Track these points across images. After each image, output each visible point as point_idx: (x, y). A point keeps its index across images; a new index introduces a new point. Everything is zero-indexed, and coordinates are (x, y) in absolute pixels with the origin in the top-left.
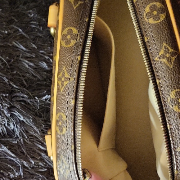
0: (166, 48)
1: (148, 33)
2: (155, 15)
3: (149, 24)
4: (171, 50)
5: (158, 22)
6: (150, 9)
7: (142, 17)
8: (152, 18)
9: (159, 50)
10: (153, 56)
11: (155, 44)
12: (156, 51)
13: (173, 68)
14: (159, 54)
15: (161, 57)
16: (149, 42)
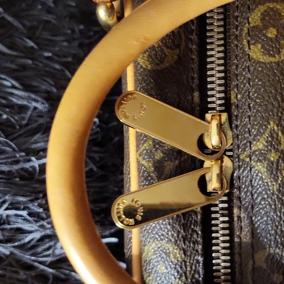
0: (275, 135)
1: (242, 83)
2: (271, 39)
3: (250, 59)
5: (272, 59)
6: (262, 20)
7: (237, 33)
8: (260, 46)
9: (255, 136)
10: (239, 147)
11: (249, 117)
12: (247, 135)
13: (279, 191)
14: (254, 148)
15: (256, 155)
16: (237, 106)
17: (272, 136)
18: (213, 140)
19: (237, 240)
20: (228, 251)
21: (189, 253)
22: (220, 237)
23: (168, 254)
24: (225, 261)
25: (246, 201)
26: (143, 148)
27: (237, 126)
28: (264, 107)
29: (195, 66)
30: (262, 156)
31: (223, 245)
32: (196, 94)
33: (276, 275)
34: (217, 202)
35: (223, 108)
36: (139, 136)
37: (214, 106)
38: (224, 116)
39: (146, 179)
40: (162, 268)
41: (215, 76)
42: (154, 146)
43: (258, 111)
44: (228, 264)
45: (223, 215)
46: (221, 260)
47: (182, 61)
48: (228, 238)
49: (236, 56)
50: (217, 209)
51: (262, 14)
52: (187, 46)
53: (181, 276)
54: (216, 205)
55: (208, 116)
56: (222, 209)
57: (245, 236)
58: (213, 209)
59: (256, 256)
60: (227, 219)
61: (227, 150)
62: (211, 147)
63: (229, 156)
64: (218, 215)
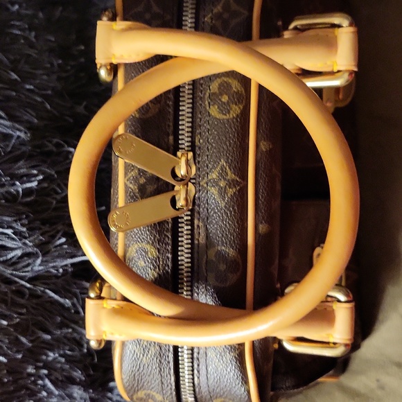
0: (224, 169)
1: (204, 131)
2: (224, 103)
3: (209, 115)
4: (231, 175)
5: (225, 117)
6: (219, 88)
7: (202, 96)
8: (216, 107)
9: (211, 169)
10: (199, 176)
11: (208, 156)
12: (206, 168)
13: (226, 207)
14: (209, 178)
15: (211, 183)
16: (200, 148)
17: (222, 170)
18: (181, 171)
19: (196, 242)
20: (190, 251)
21: (162, 251)
22: (184, 240)
23: (146, 253)
24: (187, 258)
25: (204, 214)
26: (130, 175)
27: (199, 162)
28: (218, 150)
29: (171, 117)
30: (216, 183)
31: (186, 246)
32: (171, 138)
33: (222, 265)
34: (183, 215)
35: (190, 149)
36: (127, 166)
37: (183, 146)
38: (190, 155)
39: (132, 198)
40: (141, 263)
41: (185, 125)
42: (139, 174)
43: (213, 152)
44: (189, 260)
45: (187, 225)
46: (184, 257)
47: (162, 113)
48: (190, 241)
49: (200, 113)
50: (183, 220)
51: (219, 85)
52: (166, 102)
53: (155, 268)
54: (183, 218)
55: (179, 154)
56: (187, 220)
57: (202, 239)
58: (180, 220)
59: (209, 252)
60: (189, 227)
61: (191, 179)
62: (180, 176)
63: (193, 183)
64: (183, 225)
